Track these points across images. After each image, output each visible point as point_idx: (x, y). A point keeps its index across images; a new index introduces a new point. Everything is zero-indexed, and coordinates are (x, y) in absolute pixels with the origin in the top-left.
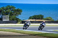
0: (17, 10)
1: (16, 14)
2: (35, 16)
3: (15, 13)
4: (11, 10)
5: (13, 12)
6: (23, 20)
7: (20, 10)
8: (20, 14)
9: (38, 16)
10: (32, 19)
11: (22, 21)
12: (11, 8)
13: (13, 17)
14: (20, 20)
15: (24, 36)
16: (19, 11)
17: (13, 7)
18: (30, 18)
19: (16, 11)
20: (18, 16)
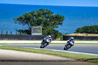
0: (56, 17)
1: (53, 24)
2: (86, 27)
3: (53, 22)
4: (46, 17)
5: (48, 20)
6: (66, 34)
7: (61, 18)
8: (61, 24)
9: (91, 27)
10: (81, 33)
11: (64, 36)
13: (49, 28)
14: (61, 34)
15: (68, 61)
16: (59, 19)
17: (49, 13)
18: (78, 31)
19: (54, 18)
20: (57, 27)
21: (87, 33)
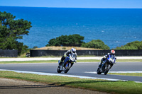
0: (20, 24)
1: (15, 33)
2: (63, 37)
3: (15, 31)
4: (4, 23)
5: (8, 27)
6: (34, 47)
7: (26, 24)
8: (27, 33)
9: (70, 37)
10: (56, 45)
12: (4, 18)
13: (10, 39)
14: (26, 47)
15: (37, 86)
16: (23, 27)
18: (51, 43)
19: (16, 25)
20: (21, 38)
21: (65, 45)
